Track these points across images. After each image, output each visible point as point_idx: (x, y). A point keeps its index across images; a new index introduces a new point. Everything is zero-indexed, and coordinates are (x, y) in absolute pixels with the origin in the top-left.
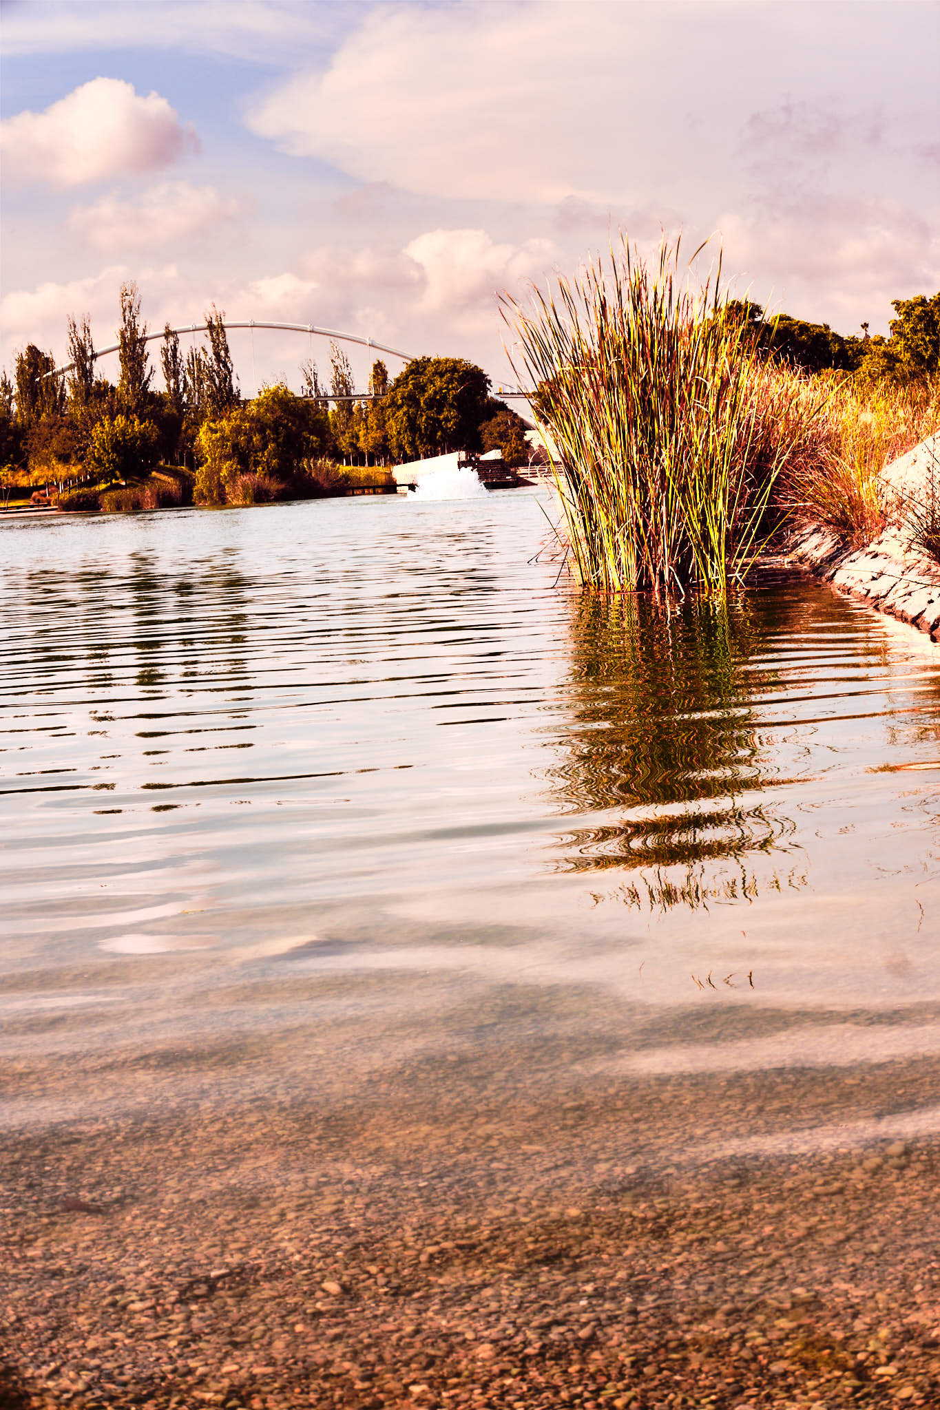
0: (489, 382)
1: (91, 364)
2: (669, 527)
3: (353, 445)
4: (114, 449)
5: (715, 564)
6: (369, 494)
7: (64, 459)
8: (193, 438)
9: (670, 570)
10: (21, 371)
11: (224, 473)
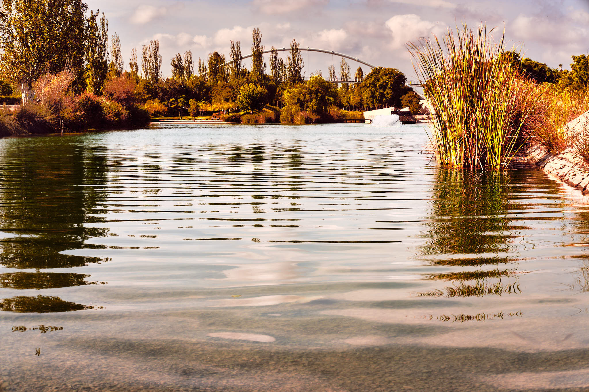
0: (406, 79)
1: (240, 62)
2: (478, 143)
3: (348, 102)
4: (249, 97)
5: (496, 158)
6: (353, 122)
7: (227, 100)
8: (282, 95)
9: (478, 160)
10: (211, 63)
11: (293, 110)
